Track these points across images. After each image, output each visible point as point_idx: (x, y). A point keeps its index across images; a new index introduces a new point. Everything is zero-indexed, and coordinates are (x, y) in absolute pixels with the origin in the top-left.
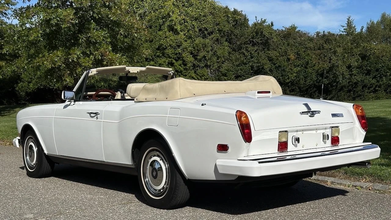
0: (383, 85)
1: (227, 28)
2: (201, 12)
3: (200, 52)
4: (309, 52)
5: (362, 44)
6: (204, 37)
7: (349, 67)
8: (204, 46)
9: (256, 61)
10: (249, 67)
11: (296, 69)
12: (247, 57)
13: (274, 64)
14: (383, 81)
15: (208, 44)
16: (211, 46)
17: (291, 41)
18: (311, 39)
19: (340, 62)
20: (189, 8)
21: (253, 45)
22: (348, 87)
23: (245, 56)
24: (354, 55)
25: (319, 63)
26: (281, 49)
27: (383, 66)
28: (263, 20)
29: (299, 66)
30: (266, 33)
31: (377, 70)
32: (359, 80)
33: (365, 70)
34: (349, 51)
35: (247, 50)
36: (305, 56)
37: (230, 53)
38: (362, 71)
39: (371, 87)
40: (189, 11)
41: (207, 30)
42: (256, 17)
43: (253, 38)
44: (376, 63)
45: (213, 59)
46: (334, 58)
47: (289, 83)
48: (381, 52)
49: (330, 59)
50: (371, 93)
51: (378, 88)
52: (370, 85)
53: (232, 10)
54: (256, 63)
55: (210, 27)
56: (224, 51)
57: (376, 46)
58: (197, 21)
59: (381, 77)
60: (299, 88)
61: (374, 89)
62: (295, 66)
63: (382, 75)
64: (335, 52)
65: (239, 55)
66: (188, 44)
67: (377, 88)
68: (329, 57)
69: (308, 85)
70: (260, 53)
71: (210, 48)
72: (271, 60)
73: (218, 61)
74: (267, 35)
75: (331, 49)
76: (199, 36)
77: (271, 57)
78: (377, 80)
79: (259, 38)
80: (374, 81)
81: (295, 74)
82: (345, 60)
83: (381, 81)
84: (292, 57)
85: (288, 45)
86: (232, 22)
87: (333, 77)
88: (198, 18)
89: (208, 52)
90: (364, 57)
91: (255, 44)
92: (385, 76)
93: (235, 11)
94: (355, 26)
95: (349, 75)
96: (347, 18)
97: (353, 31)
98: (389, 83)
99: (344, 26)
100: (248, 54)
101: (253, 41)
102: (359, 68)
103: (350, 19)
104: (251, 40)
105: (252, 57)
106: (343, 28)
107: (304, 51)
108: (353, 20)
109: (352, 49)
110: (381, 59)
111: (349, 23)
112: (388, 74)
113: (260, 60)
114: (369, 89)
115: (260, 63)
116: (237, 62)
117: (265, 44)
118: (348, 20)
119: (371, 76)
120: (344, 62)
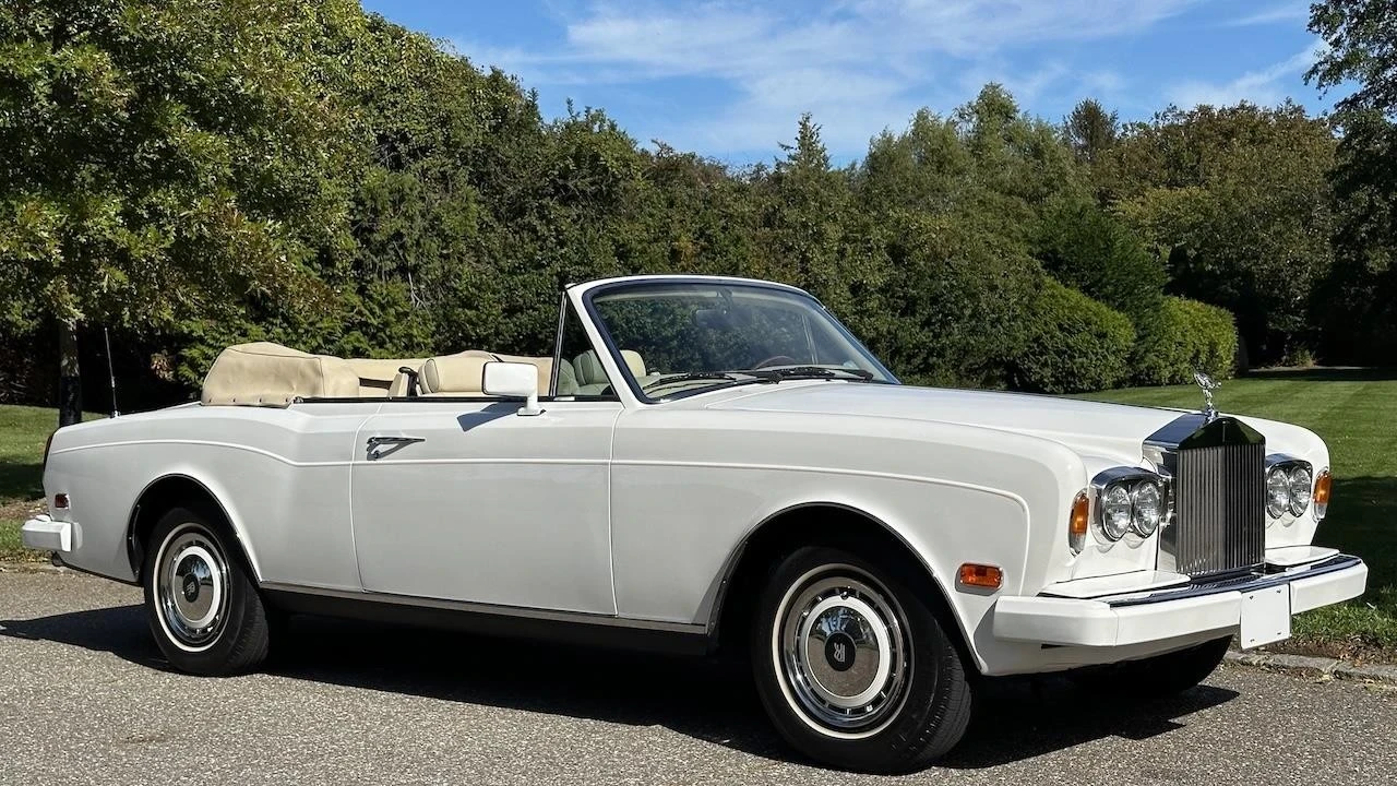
0: (951, 348)
1: (472, 137)
2: (385, 75)
3: (383, 217)
4: (739, 230)
5: (891, 213)
6: (397, 164)
7: (856, 289)
8: (397, 196)
9: (576, 258)
10: (552, 276)
12: (544, 241)
14: (950, 334)
15: (411, 189)
16: (423, 199)
17: (681, 192)
18: (741, 189)
19: (832, 270)
20: (340, 58)
21: (564, 202)
23: (538, 238)
24: (870, 249)
25: (769, 272)
26: (651, 215)
27: (952, 286)
28: (593, 112)
30: (608, 159)
31: (934, 300)
33: (899, 297)
34: (855, 236)
35: (542, 217)
36: (727, 246)
37: (484, 228)
38: (892, 300)
39: (915, 356)
40: (339, 69)
41: (405, 139)
42: (569, 102)
43: (565, 174)
44: (931, 277)
45: (427, 246)
46: (816, 256)
48: (947, 240)
49: (805, 260)
50: (915, 373)
51: (935, 359)
52: (915, 346)
53: (487, 73)
54: (577, 263)
55: (418, 130)
56: (466, 218)
57: (936, 225)
58: (371, 104)
59: (944, 324)
61: (925, 359)
63: (948, 315)
64: (819, 237)
65: (516, 232)
66: (339, 189)
67: (933, 360)
68: (801, 253)
70: (590, 231)
71: (420, 205)
72: (622, 253)
73: (445, 252)
74: (614, 167)
75: (805, 226)
76: (376, 161)
77: (623, 245)
78: (932, 331)
79: (584, 177)
80: (924, 336)
82: (844, 263)
83: (947, 336)
84: (687, 245)
85: (671, 204)
86: (487, 118)
88: (372, 96)
89: (411, 219)
90: (897, 253)
91: (574, 198)
92: (958, 320)
93: (496, 77)
94: (824, 150)
95: (855, 314)
96: (801, 120)
97: (819, 165)
98: (968, 343)
99: (788, 147)
100: (549, 230)
101: (566, 188)
102: (882, 291)
103: (810, 124)
104: (560, 182)
105: (562, 244)
106: (787, 152)
107: (724, 229)
108: (817, 127)
109: (865, 228)
110: (947, 264)
111: (807, 139)
112: (968, 312)
113: (591, 255)
114: (908, 362)
115: (591, 264)
116: (510, 257)
117: (606, 200)
118: (804, 126)
119: (918, 318)
120: (841, 270)
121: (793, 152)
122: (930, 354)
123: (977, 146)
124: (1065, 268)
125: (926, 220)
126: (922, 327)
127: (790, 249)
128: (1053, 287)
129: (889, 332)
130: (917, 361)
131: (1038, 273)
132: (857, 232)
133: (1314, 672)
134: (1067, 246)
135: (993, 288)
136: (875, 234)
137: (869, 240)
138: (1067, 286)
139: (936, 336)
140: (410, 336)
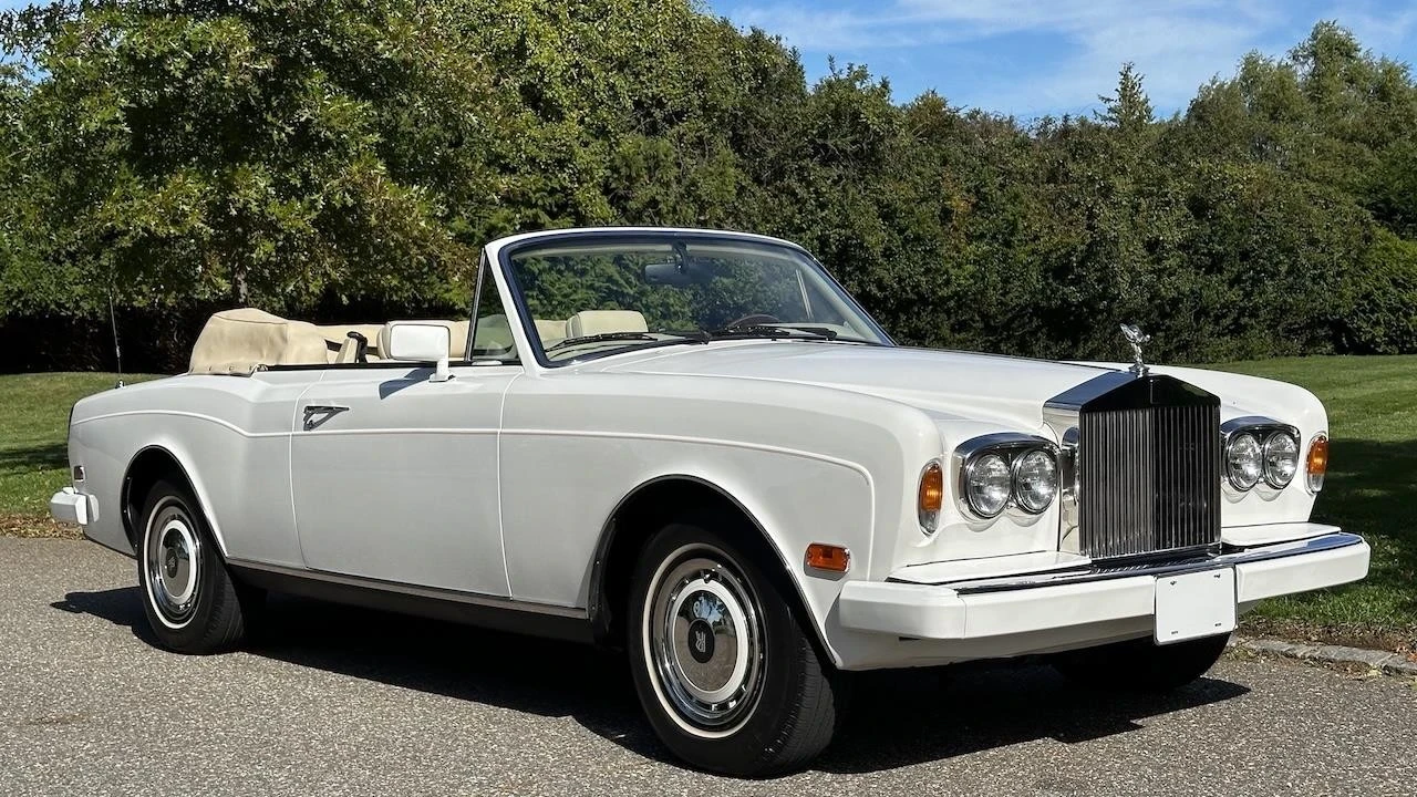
0: (1266, 307)
1: (731, 98)
2: (640, 40)
3: (638, 184)
4: (1017, 187)
5: (1193, 164)
6: (653, 130)
7: (1152, 246)
8: (651, 163)
9: (836, 220)
10: (812, 240)
11: (973, 247)
12: (804, 204)
13: (901, 232)
14: (1264, 292)
15: (666, 156)
16: (679, 165)
17: (954, 149)
18: (1024, 145)
19: (1123, 227)
20: (596, 24)
21: (825, 163)
22: (1148, 314)
23: (798, 201)
24: (1168, 203)
25: (1053, 230)
26: (919, 174)
27: (1264, 239)
28: (856, 68)
29: (982, 236)
30: (869, 117)
31: (1245, 256)
32: (1186, 289)
33: (1203, 254)
34: (1151, 190)
35: (801, 180)
36: (1004, 204)
37: (741, 190)
38: (1195, 258)
39: (1224, 316)
40: (594, 35)
41: (660, 105)
42: (831, 60)
43: (823, 134)
44: (1240, 231)
45: (684, 212)
46: (1104, 211)
47: (950, 298)
48: (1259, 191)
49: (1092, 216)
50: (1224, 335)
51: (1247, 319)
52: (1223, 306)
53: (747, 33)
54: (838, 226)
55: (673, 94)
56: (723, 183)
57: (1244, 174)
58: (626, 70)
59: (1256, 281)
60: (985, 317)
61: (1236, 321)
62: (970, 238)
63: (1260, 272)
64: (1107, 192)
65: (776, 196)
66: (593, 157)
67: (1243, 321)
68: (1088, 209)
69: (1014, 308)
70: (852, 191)
71: (675, 171)
72: (887, 214)
73: (702, 218)
74: (875, 123)
75: (1091, 180)
76: (633, 128)
77: (888, 206)
78: (1243, 289)
79: (845, 136)
80: (1234, 295)
81: (970, 268)
82: (1138, 220)
83: (1260, 294)
84: (960, 204)
85: (945, 162)
86: (747, 79)
87: (1099, 281)
88: (627, 62)
89: (667, 185)
90: (1198, 208)
91: (833, 158)
92: (1272, 276)
93: (757, 36)
94: (1146, 101)
95: (1151, 272)
96: (1122, 70)
97: (1140, 118)
98: (1285, 301)
99: (1108, 100)
100: (809, 193)
101: (825, 147)
102: (1181, 247)
103: (1132, 74)
104: (820, 141)
105: (823, 206)
106: (1108, 105)
107: (1002, 186)
108: (1139, 77)
109: (1162, 180)
110: (1259, 216)
111: (1128, 91)
112: (1283, 269)
113: (852, 217)
114: (1217, 324)
115: (851, 226)
116: (768, 222)
117: (869, 158)
118: (1126, 76)
119: (1226, 276)
120: (1135, 226)
121: (1112, 104)
122: (1242, 312)
123: (1316, 90)
124: (1399, 217)
125: (1232, 169)
126: (1231, 286)
127: (1076, 205)
128: (1387, 239)
129: (1193, 292)
130: (1227, 321)
131: (1368, 224)
132: (1153, 185)
133: (1362, 667)
134: (1401, 194)
135: (1313, 242)
136: (1172, 187)
137: (1166, 195)
138: (1402, 238)
139: (1248, 295)
140: (665, 305)
